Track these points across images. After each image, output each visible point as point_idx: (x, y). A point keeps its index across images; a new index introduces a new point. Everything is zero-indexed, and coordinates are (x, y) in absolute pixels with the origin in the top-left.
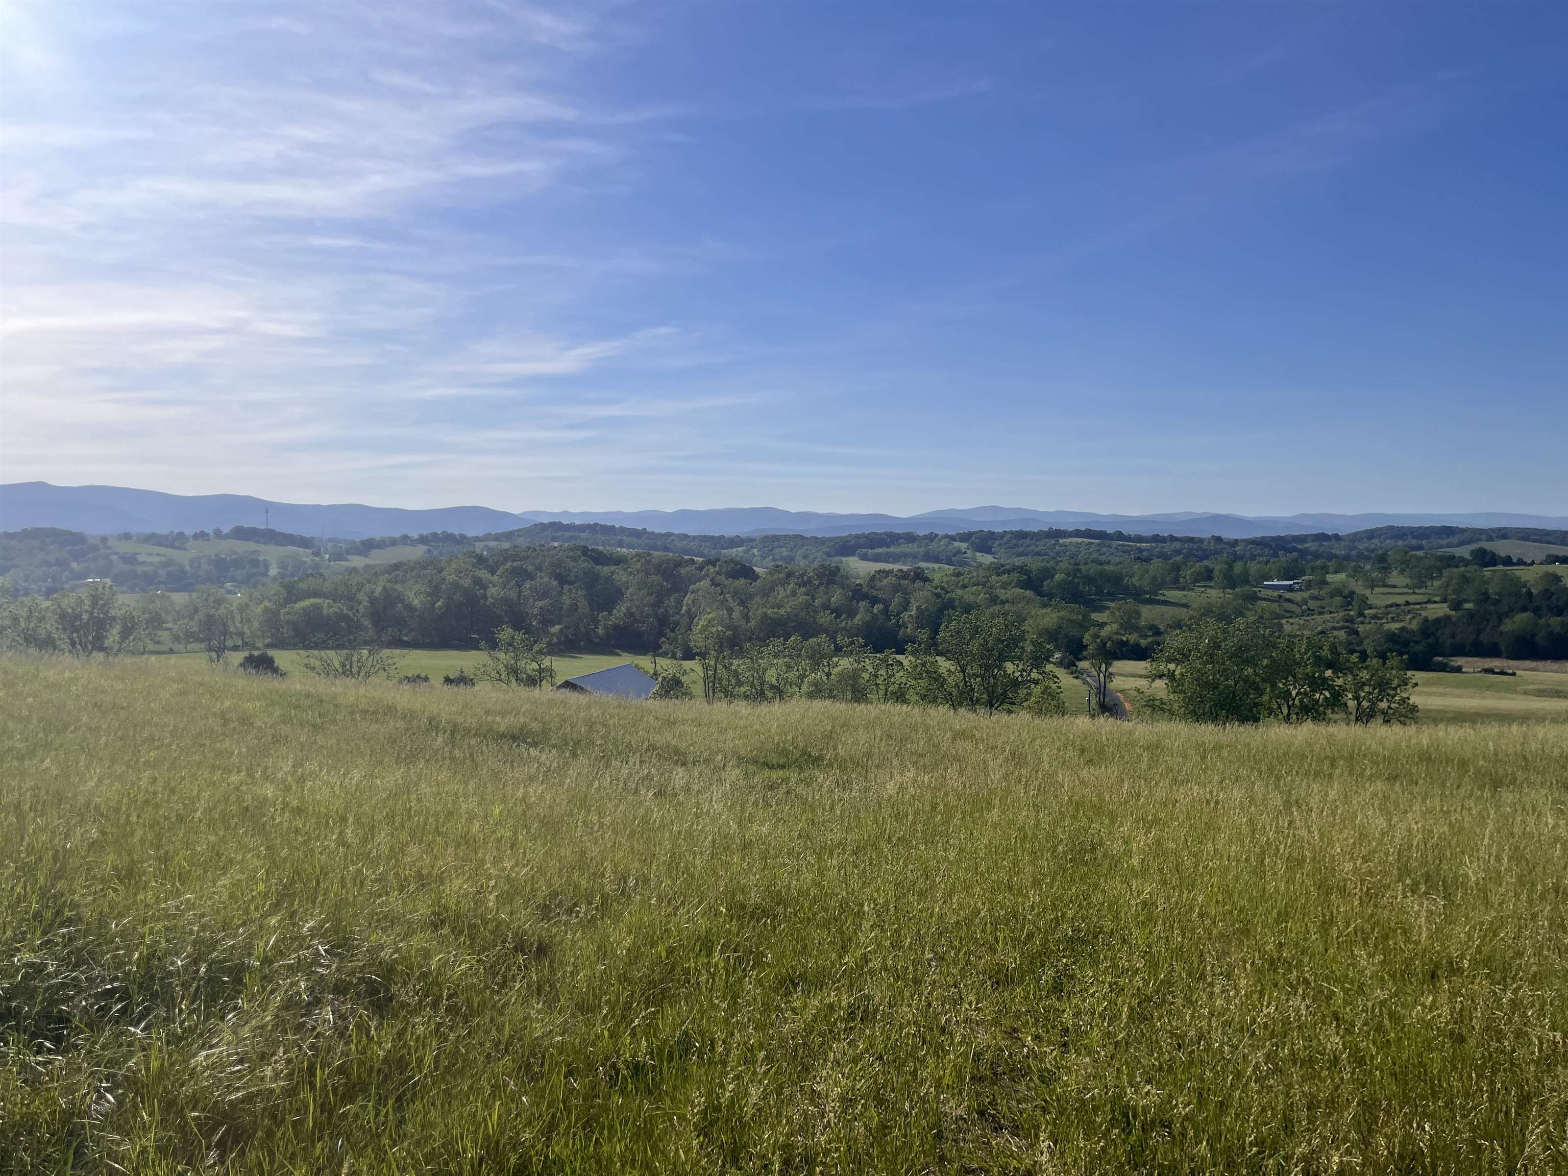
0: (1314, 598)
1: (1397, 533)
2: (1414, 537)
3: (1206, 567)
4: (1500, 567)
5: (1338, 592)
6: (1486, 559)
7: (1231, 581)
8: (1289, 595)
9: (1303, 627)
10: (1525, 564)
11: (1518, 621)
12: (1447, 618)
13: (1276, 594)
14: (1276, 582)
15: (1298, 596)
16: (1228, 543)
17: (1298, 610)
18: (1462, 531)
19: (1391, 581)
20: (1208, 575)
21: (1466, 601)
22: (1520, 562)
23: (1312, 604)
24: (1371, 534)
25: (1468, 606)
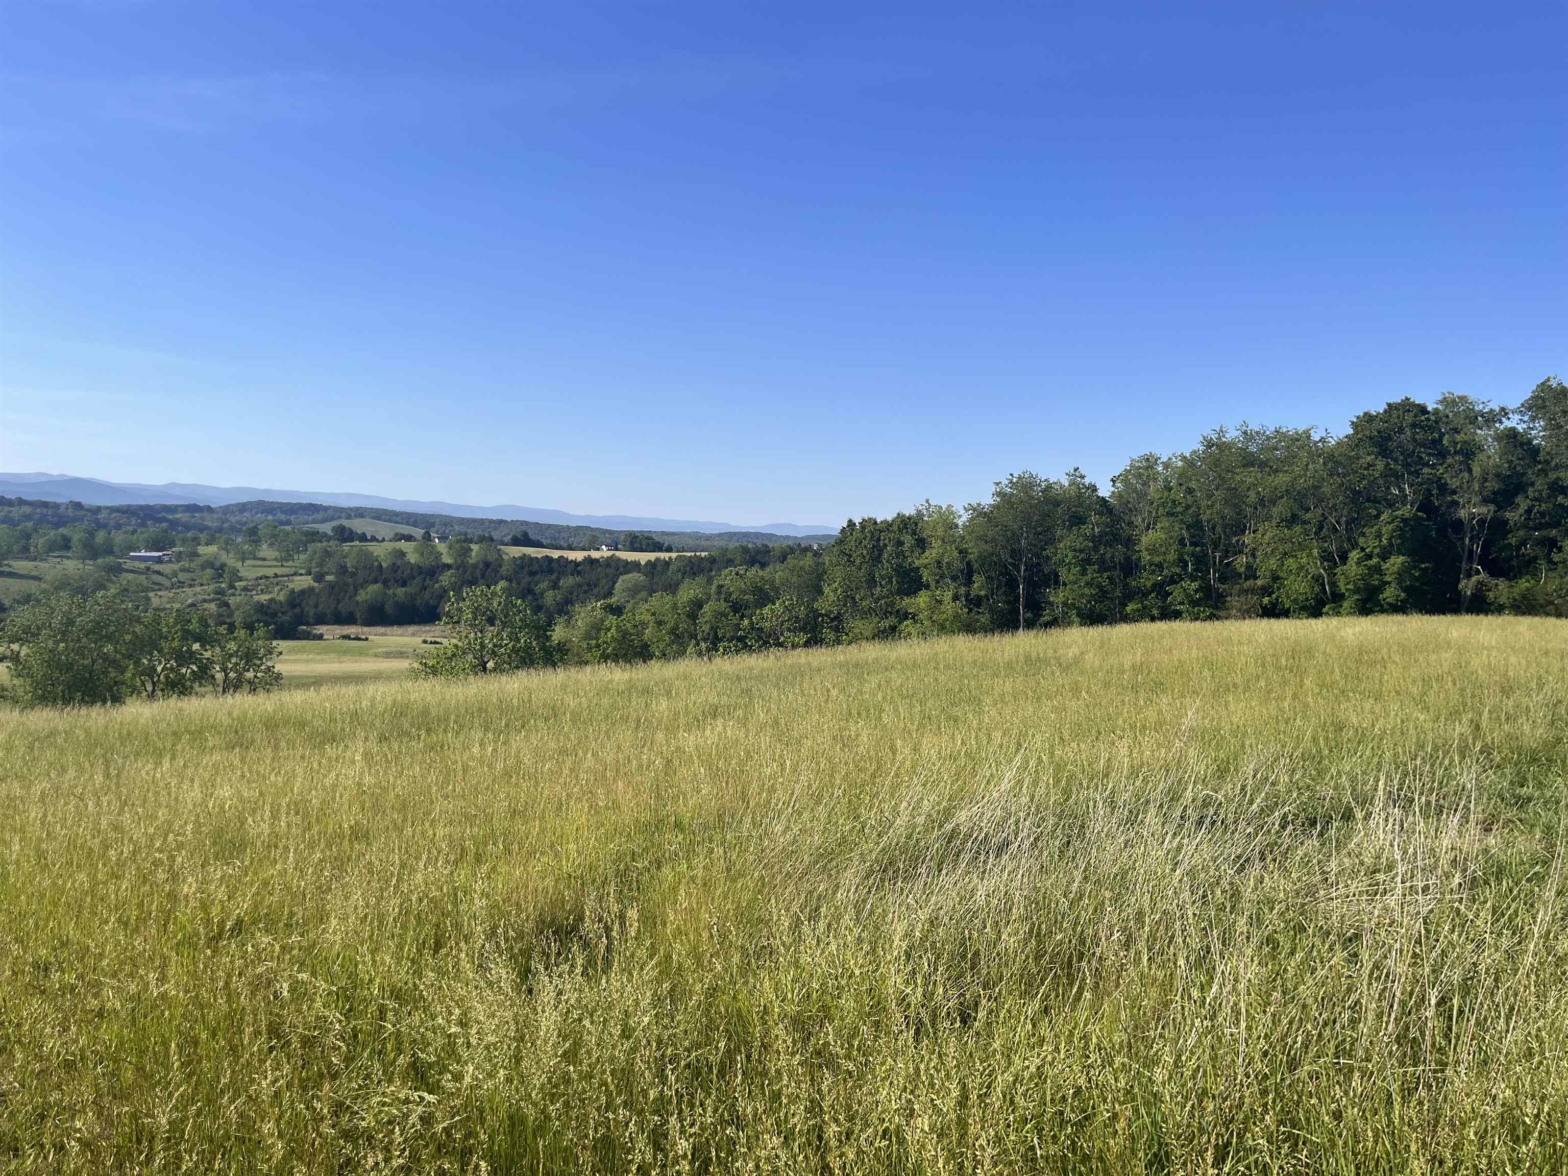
0: (183, 570)
1: (266, 507)
2: (283, 512)
3: (63, 536)
4: (357, 543)
5: (209, 564)
6: (344, 535)
7: (92, 551)
8: (157, 567)
9: (171, 600)
10: (377, 540)
11: (370, 593)
12: (311, 589)
13: (143, 566)
14: (143, 553)
15: (166, 568)
16: (89, 510)
17: (167, 583)
18: (326, 509)
19: (261, 554)
20: (65, 544)
21: (328, 573)
22: (373, 539)
23: (182, 576)
24: (243, 507)
25: (329, 578)
